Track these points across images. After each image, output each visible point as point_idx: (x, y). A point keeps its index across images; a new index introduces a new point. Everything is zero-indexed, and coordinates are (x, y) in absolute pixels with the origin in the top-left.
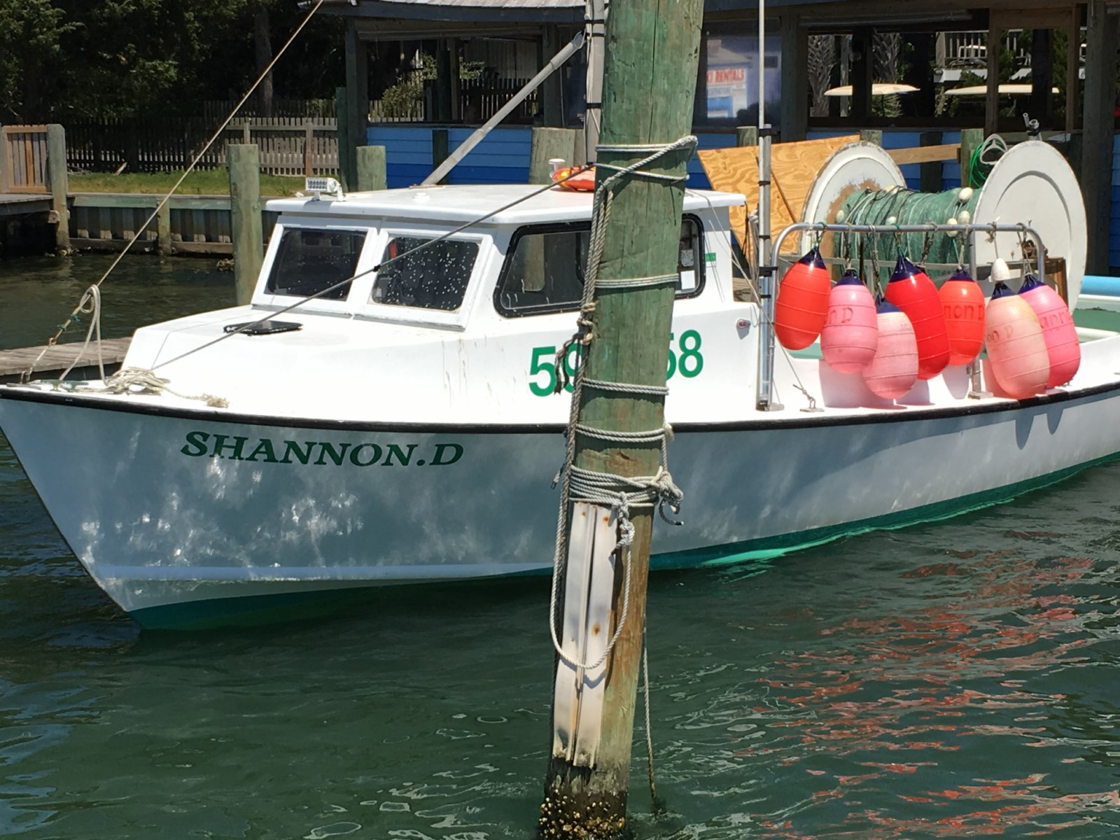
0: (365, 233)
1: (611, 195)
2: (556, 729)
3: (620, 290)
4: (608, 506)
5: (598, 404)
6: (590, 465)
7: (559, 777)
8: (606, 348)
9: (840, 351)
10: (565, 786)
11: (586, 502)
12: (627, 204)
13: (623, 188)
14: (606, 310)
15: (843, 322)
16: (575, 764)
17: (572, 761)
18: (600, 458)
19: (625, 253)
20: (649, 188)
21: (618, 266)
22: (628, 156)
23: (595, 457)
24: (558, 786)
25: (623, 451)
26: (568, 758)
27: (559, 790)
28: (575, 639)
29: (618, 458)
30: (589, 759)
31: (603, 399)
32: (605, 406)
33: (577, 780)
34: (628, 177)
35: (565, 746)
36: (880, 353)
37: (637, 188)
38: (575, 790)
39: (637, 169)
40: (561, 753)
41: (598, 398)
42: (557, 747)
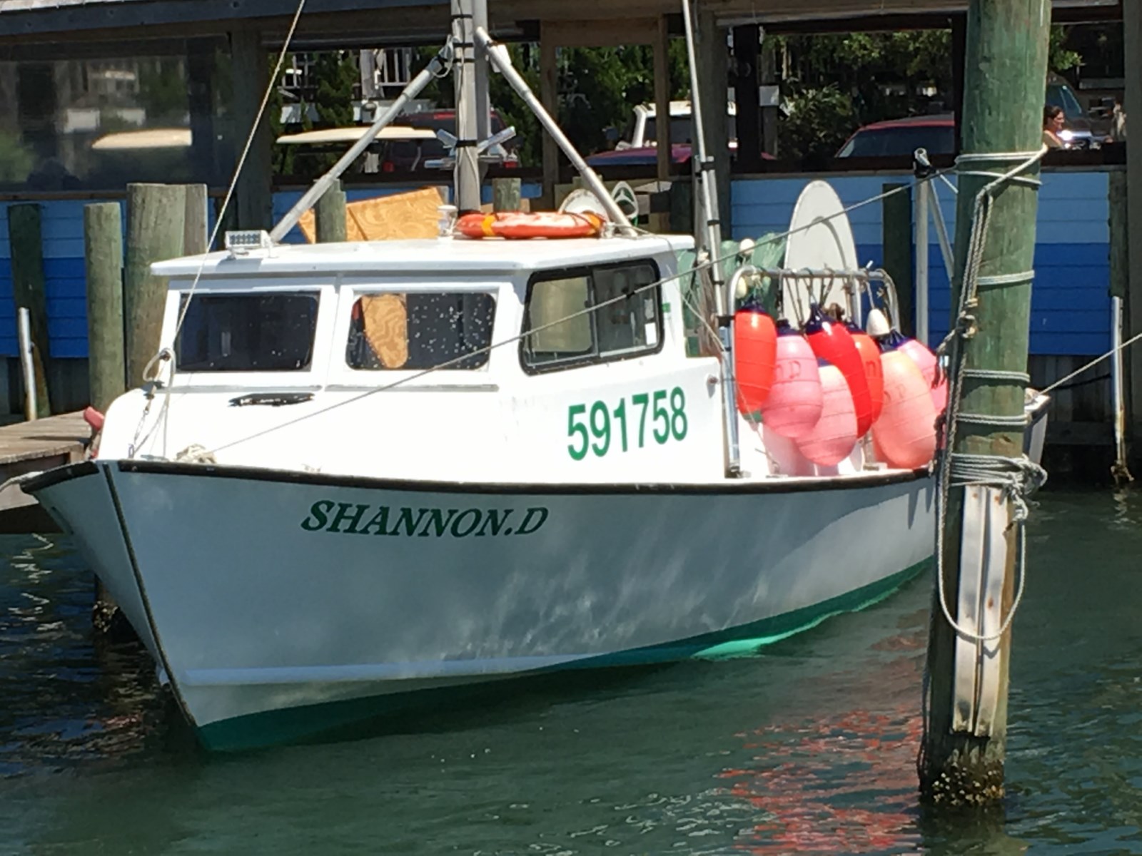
0: (318, 293)
1: (991, 199)
2: (956, 702)
3: (1001, 286)
4: (998, 486)
5: (982, 392)
6: (976, 451)
7: (956, 751)
8: (988, 339)
9: (792, 410)
10: (964, 758)
11: (975, 485)
12: (1005, 208)
13: (1001, 193)
14: (988, 306)
15: (792, 377)
16: (976, 734)
17: (973, 732)
18: (986, 443)
19: (1005, 251)
20: (1023, 191)
21: (998, 264)
22: (1007, 165)
23: (981, 442)
24: (956, 759)
25: (1006, 434)
26: (970, 729)
27: (958, 763)
28: (971, 615)
29: (1002, 441)
30: (988, 728)
31: (987, 387)
32: (989, 394)
33: (975, 751)
34: (1008, 182)
35: (965, 718)
36: (824, 412)
37: (1015, 193)
38: (974, 761)
39: (1017, 174)
40: (961, 726)
41: (982, 387)
42: (957, 721)
